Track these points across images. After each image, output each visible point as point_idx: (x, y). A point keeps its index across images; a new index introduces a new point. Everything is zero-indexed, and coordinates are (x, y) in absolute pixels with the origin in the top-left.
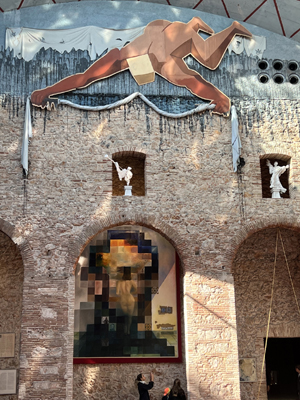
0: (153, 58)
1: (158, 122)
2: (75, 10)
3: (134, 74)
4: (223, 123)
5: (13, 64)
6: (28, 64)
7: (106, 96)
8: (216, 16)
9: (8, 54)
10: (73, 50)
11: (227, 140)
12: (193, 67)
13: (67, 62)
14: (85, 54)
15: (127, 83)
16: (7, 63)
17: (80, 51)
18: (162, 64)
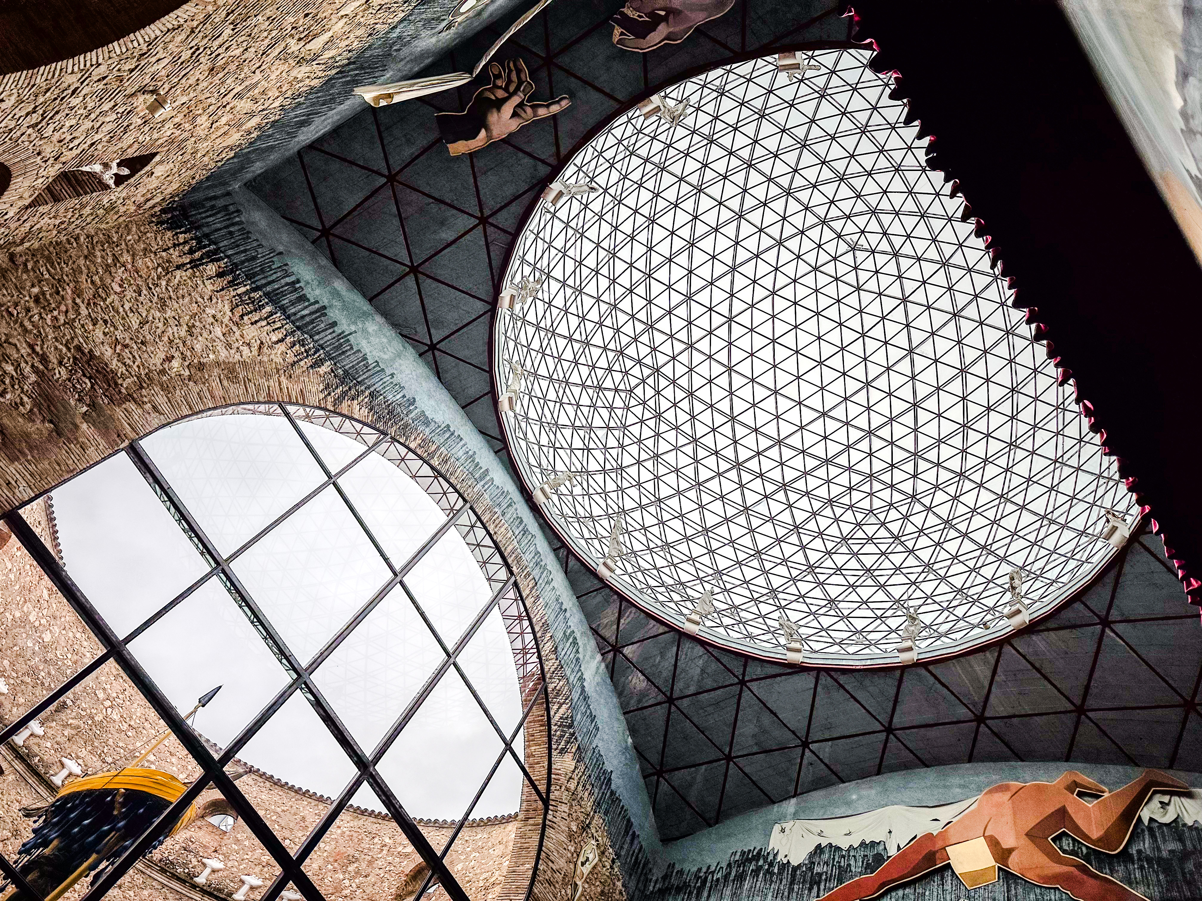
0: (993, 843)
2: (871, 787)
3: (958, 869)
5: (776, 871)
6: (795, 869)
8: (1111, 768)
9: (771, 857)
10: (863, 844)
12: (1073, 853)
13: (852, 862)
14: (881, 847)
15: (948, 887)
16: (768, 870)
17: (873, 844)
18: (1010, 851)
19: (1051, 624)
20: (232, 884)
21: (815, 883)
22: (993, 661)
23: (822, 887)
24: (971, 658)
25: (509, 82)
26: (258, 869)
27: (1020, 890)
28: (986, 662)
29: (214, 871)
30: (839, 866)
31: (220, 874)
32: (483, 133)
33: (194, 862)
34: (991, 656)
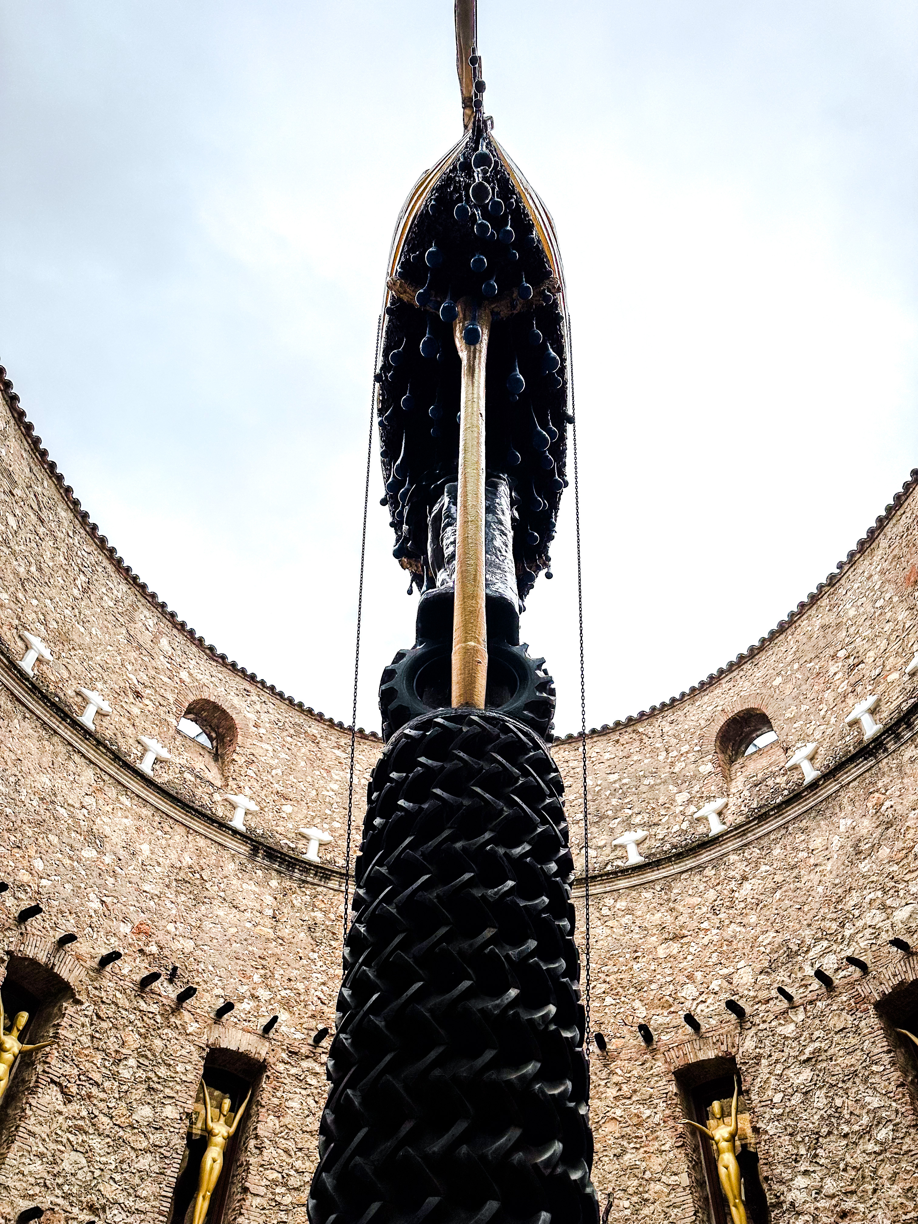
20: (848, 739)
26: (851, 700)
29: (812, 759)
31: (822, 751)
33: (781, 780)
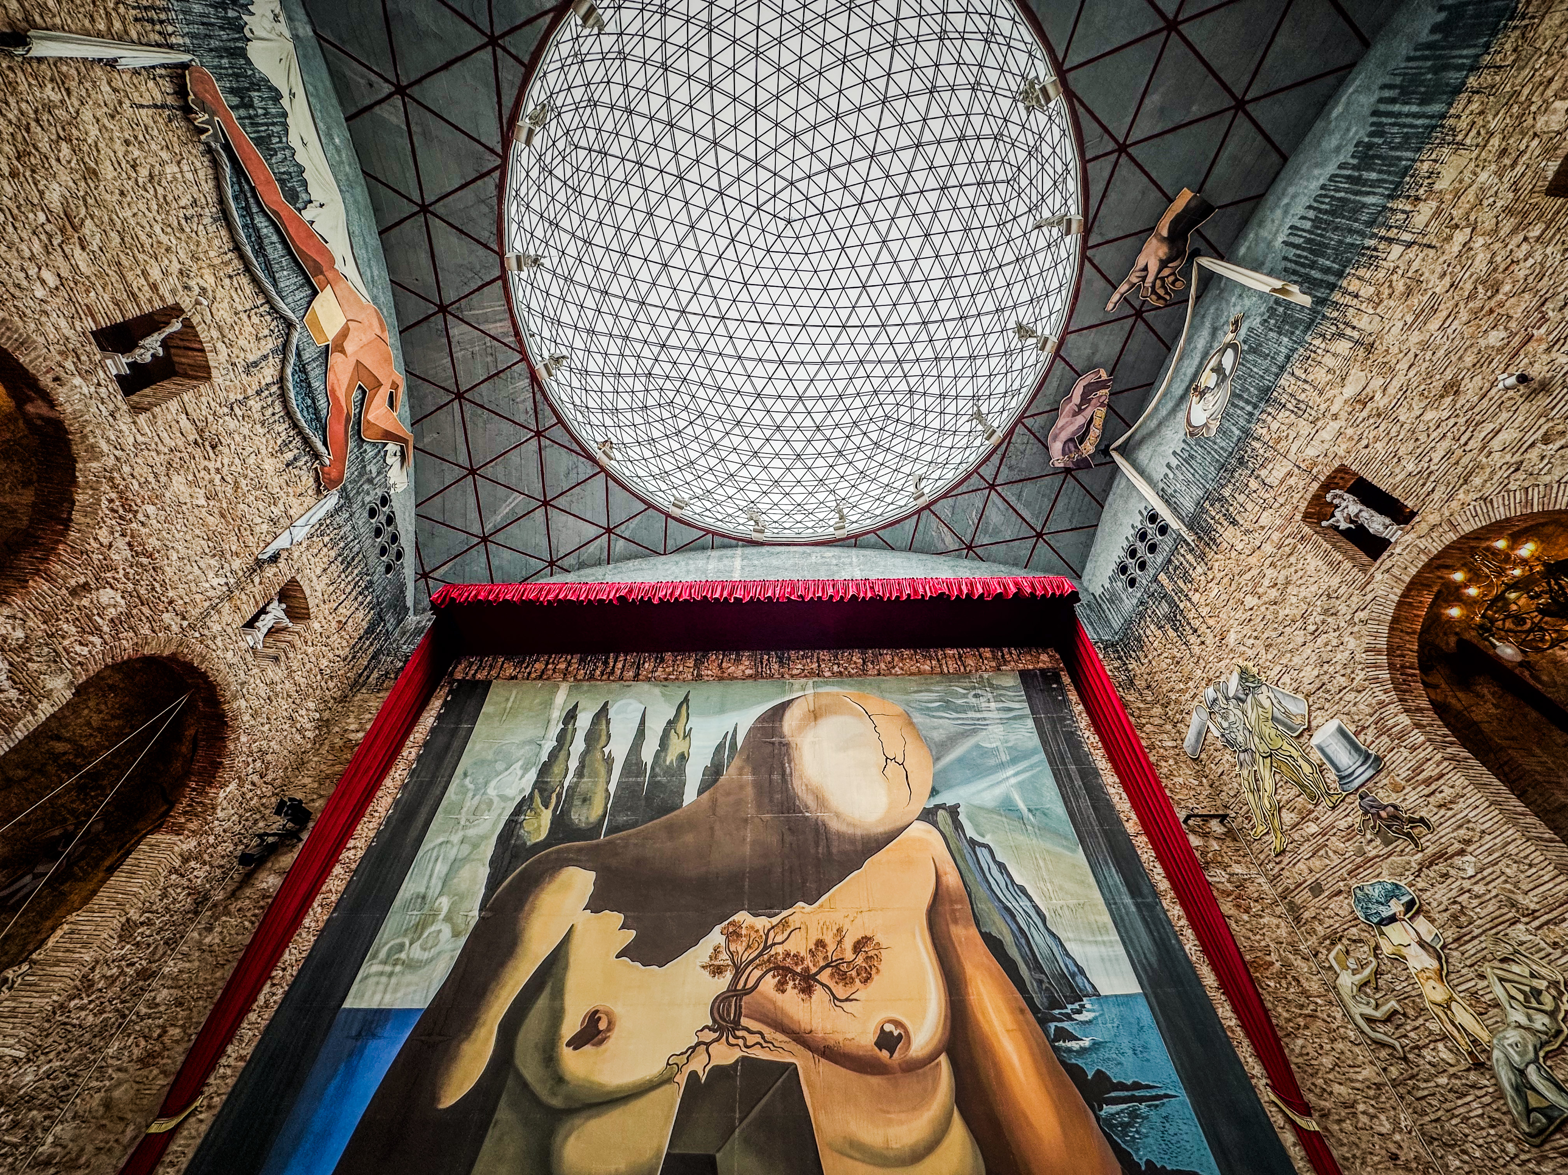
0: (344, 333)
1: (269, 380)
2: (350, 164)
4: (310, 492)
7: (265, 256)
8: (409, 410)
10: (302, 169)
11: (291, 512)
13: (280, 156)
14: (306, 197)
17: (305, 184)
18: (343, 351)
19: (539, 396)
21: (242, 98)
22: (506, 341)
23: (242, 112)
24: (508, 323)
25: (1163, 286)
27: (317, 371)
28: (506, 334)
30: (269, 136)
32: (1165, 233)
34: (510, 340)
